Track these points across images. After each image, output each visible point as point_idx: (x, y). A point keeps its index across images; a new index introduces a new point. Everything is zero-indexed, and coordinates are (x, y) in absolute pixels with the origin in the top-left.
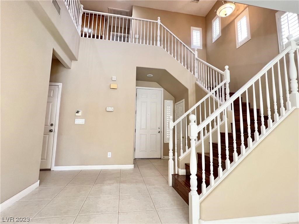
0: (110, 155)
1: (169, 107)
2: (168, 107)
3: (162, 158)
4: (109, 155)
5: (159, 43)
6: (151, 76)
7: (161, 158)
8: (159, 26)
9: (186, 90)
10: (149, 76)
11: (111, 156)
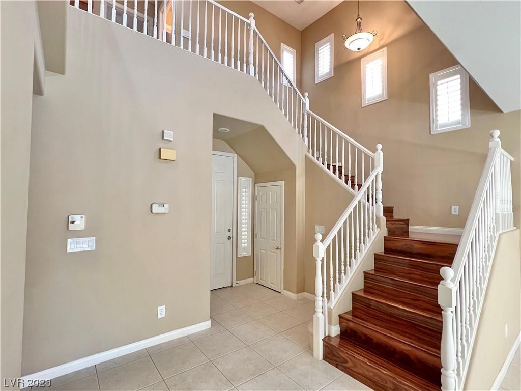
0: (164, 312)
1: (247, 190)
2: (244, 190)
3: (233, 286)
4: (162, 312)
5: (252, 68)
6: (226, 131)
7: (231, 286)
8: (252, 33)
9: (292, 167)
10: (222, 130)
11: (165, 315)
